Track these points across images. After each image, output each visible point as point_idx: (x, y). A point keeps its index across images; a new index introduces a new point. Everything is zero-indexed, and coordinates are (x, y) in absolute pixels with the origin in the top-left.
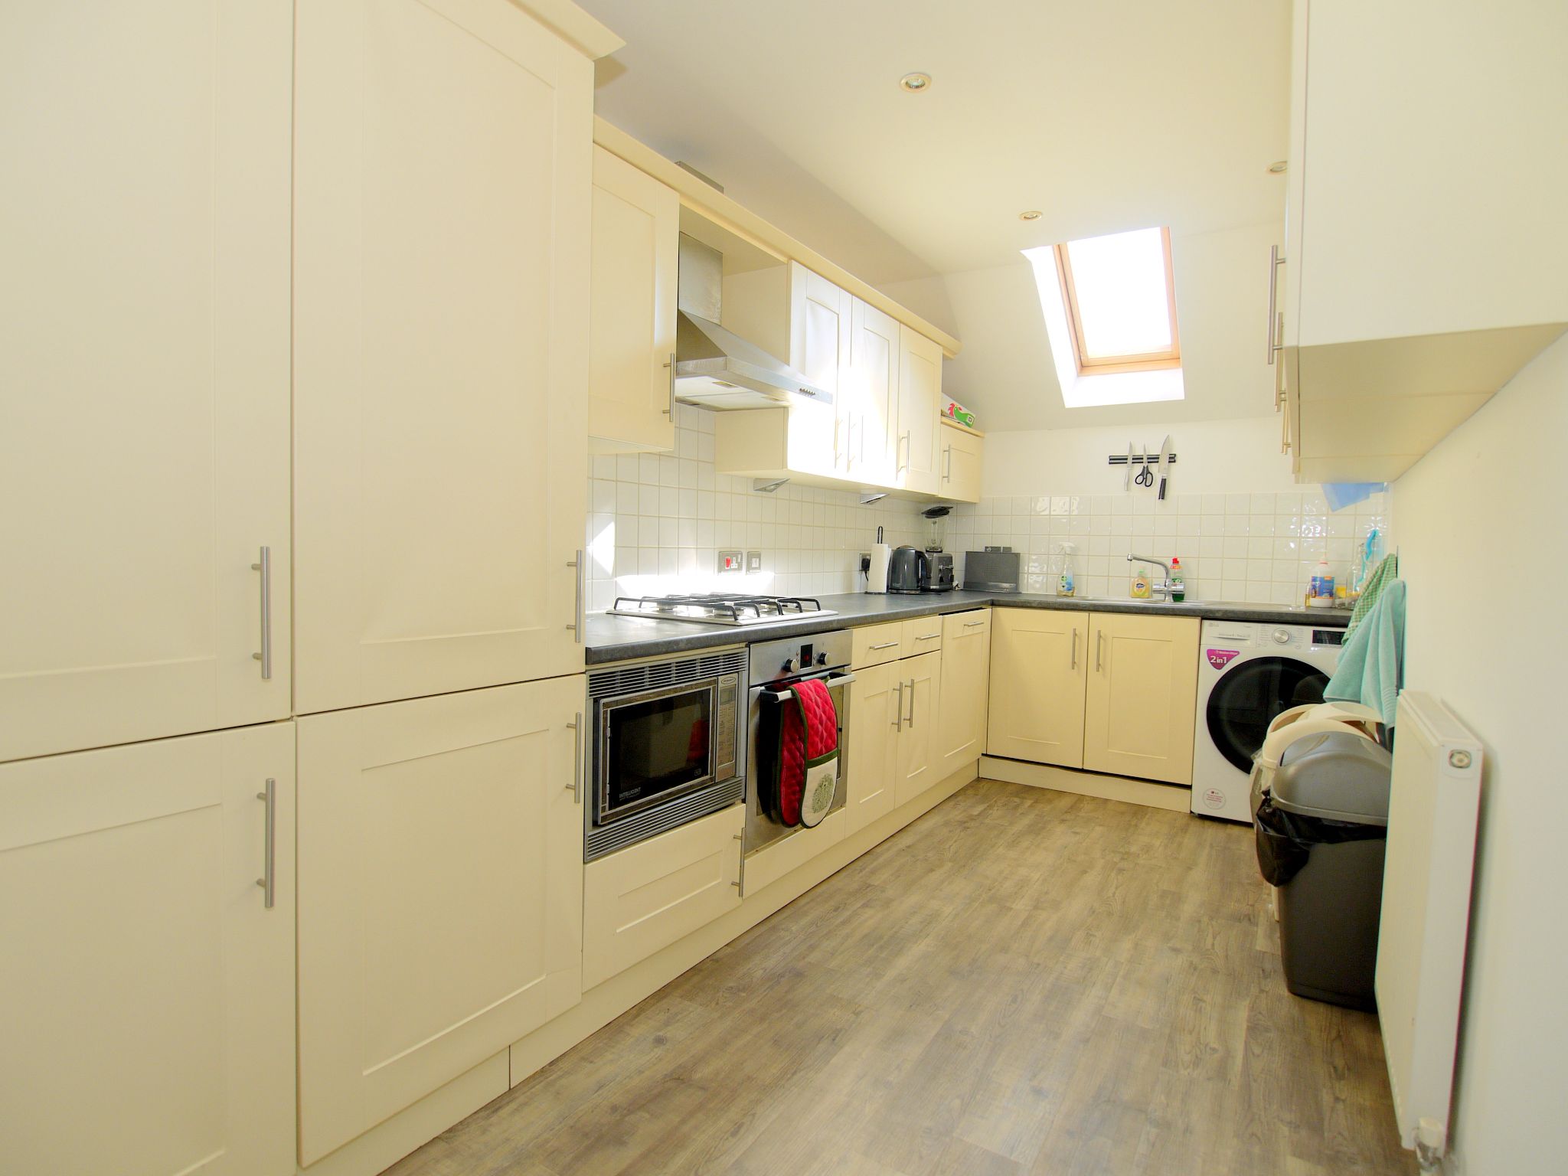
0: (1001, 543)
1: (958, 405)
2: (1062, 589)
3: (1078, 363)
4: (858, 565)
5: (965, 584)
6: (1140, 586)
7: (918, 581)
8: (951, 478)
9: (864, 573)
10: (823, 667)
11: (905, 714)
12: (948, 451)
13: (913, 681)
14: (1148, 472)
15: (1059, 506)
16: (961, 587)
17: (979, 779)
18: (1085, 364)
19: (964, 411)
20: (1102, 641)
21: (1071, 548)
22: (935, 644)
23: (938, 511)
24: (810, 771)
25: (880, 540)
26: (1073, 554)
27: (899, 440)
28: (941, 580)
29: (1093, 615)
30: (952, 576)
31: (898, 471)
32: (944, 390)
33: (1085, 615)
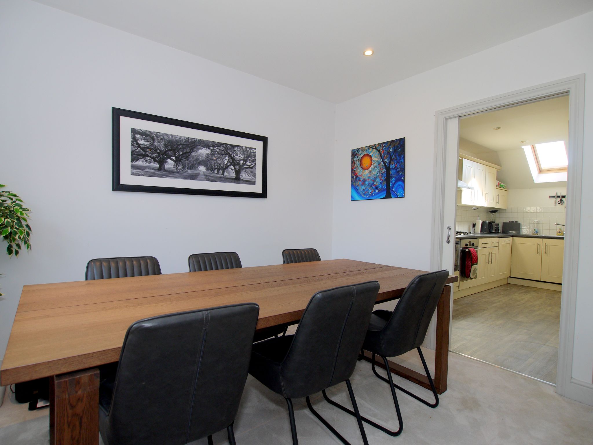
0: (514, 220)
1: (500, 183)
2: (534, 233)
3: (539, 170)
4: (472, 226)
5: (502, 231)
6: (559, 232)
7: (489, 230)
8: (499, 203)
9: (473, 228)
10: (473, 246)
11: (490, 261)
12: (498, 196)
13: (492, 253)
14: (562, 200)
15: (533, 209)
16: (501, 232)
17: (508, 283)
18: (541, 170)
19: (502, 184)
20: (546, 246)
21: (537, 221)
22: (497, 245)
23: (494, 211)
24: (472, 266)
25: (479, 219)
26: (538, 223)
27: (486, 194)
28: (496, 230)
29: (543, 239)
30: (499, 229)
31: (485, 202)
32: (497, 180)
33: (541, 239)
